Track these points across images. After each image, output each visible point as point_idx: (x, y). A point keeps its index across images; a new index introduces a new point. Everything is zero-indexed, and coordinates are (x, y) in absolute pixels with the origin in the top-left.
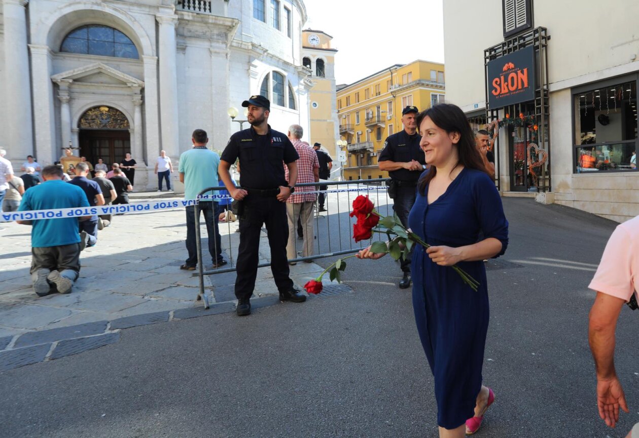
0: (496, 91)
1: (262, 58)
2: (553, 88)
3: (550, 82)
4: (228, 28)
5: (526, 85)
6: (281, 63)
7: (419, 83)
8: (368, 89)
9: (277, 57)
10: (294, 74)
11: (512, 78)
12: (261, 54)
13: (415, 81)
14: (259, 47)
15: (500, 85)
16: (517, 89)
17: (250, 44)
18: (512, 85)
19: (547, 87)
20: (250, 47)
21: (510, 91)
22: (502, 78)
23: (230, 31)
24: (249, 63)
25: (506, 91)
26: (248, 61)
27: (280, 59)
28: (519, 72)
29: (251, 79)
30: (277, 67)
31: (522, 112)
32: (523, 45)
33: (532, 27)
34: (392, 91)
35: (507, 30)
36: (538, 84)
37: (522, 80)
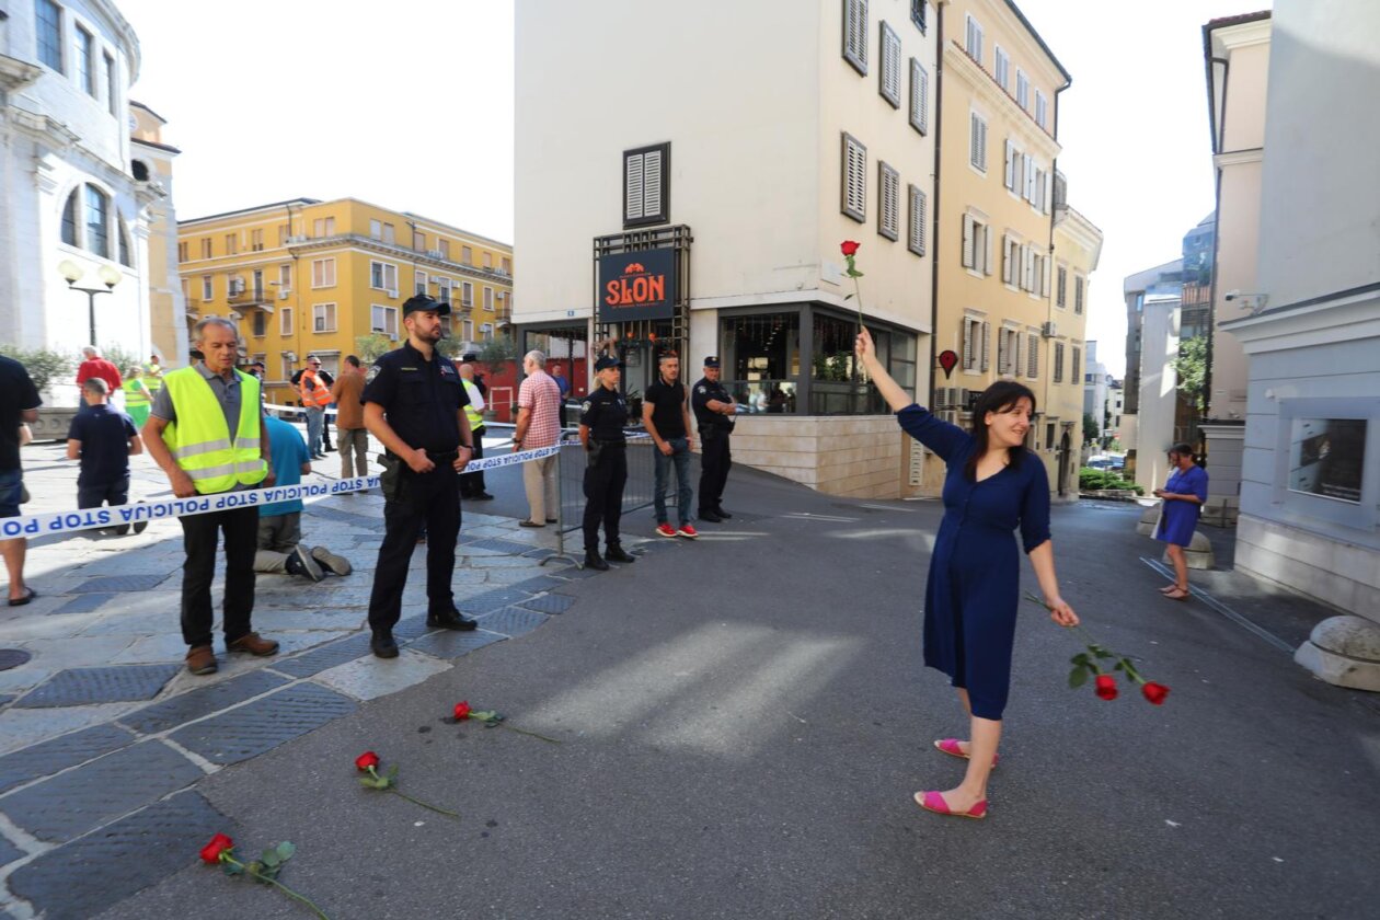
0: (613, 298)
1: (63, 154)
2: (695, 305)
3: (692, 297)
4: (10, 80)
5: (661, 297)
6: (102, 168)
7: (351, 240)
8: (234, 235)
9: (95, 156)
10: (128, 194)
11: (640, 285)
12: (63, 144)
13: (342, 235)
14: (63, 130)
15: (619, 291)
16: (646, 301)
17: (41, 119)
18: (640, 294)
19: (689, 303)
20: (42, 126)
21: (634, 302)
22: (624, 282)
23: (14, 87)
24: (36, 158)
25: (630, 300)
26: (32, 153)
27: (101, 160)
28: (651, 278)
29: (42, 194)
30: (95, 175)
31: (652, 331)
32: (655, 243)
33: (667, 221)
34: (290, 245)
35: (629, 217)
36: (677, 298)
37: (655, 290)
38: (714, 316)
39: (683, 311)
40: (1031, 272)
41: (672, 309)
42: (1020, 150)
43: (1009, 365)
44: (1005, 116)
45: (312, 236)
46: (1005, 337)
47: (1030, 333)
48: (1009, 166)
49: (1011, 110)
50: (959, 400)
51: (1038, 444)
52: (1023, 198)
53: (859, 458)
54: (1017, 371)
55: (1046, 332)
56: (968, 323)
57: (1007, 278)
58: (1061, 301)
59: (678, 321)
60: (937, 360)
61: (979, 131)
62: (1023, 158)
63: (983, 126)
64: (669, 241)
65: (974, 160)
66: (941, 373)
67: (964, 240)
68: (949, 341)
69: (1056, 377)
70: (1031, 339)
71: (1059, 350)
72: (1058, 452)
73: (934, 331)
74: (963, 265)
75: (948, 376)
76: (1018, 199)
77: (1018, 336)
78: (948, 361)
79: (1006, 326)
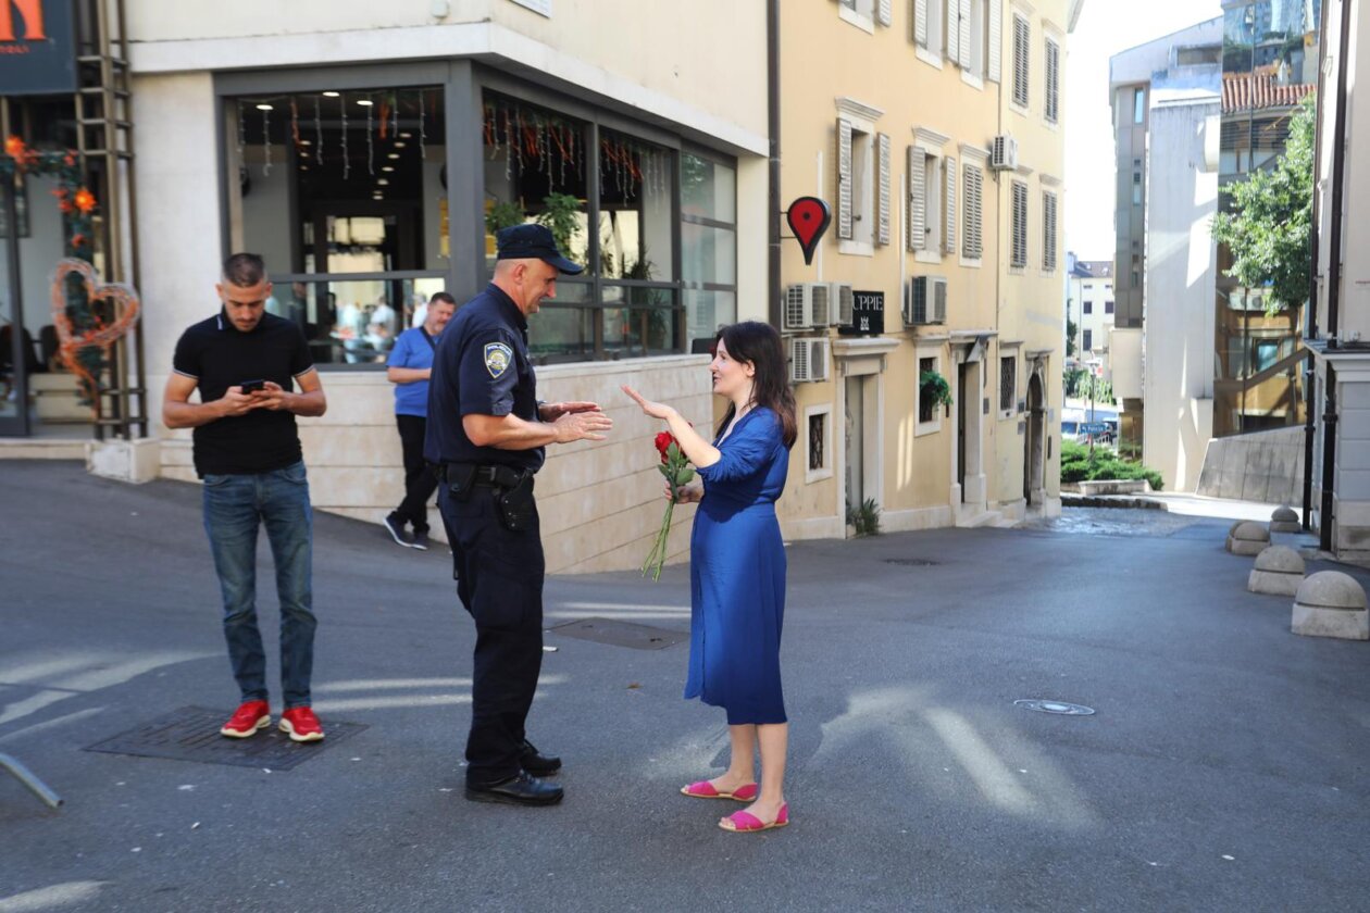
2: (142, 60)
3: (131, 36)
5: (34, 30)
19: (125, 53)
36: (87, 36)
37: (11, 5)
38: (205, 92)
39: (107, 73)
40: (965, 23)
41: (71, 67)
43: (928, 231)
46: (918, 167)
47: (966, 159)
50: (834, 314)
51: (986, 402)
53: (616, 470)
54: (944, 244)
55: (996, 157)
56: (846, 134)
57: (920, 34)
58: (1021, 94)
59: (93, 105)
60: (784, 218)
66: (792, 249)
68: (805, 178)
69: (1015, 257)
70: (968, 173)
71: (1019, 197)
72: (1022, 417)
73: (774, 149)
75: (808, 257)
77: (944, 167)
78: (808, 222)
79: (919, 143)
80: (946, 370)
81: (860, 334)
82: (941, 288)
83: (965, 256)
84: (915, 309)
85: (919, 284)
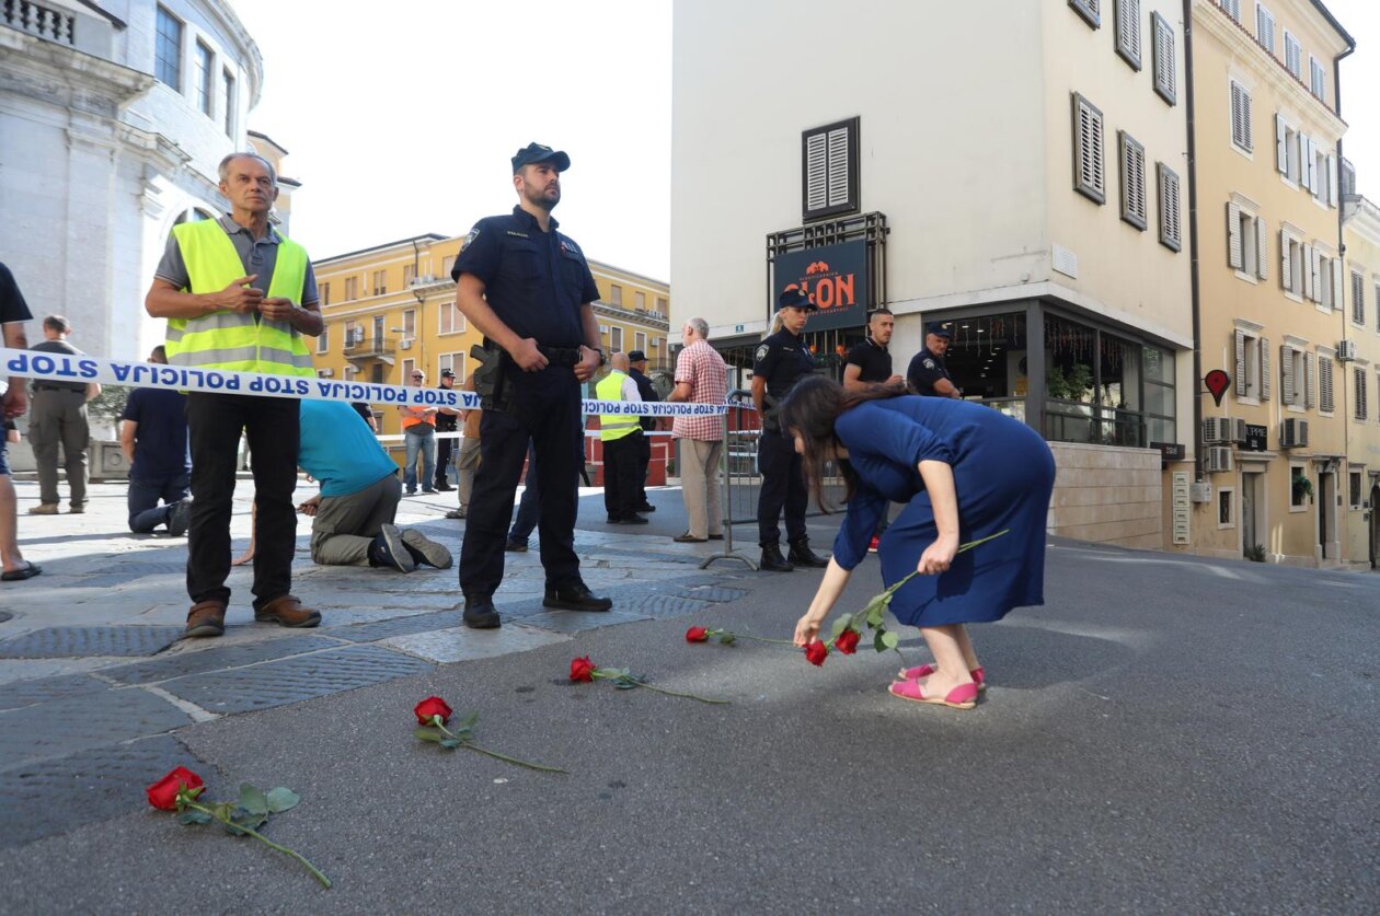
3: (889, 300)
5: (851, 301)
8: (355, 279)
11: (825, 288)
16: (833, 305)
22: (805, 284)
28: (838, 279)
31: (840, 343)
32: (842, 237)
33: (857, 209)
34: (416, 287)
35: (810, 208)
36: (870, 303)
37: (843, 292)
38: (917, 322)
40: (1317, 278)
41: (864, 315)
42: (1294, 128)
43: (1296, 395)
44: (1272, 86)
45: (440, 276)
46: (1288, 358)
47: (1320, 354)
48: (1282, 146)
49: (1280, 79)
50: (1234, 435)
51: (1340, 499)
52: (1301, 185)
54: (1306, 402)
55: (1342, 353)
56: (1240, 338)
57: (1287, 283)
58: (1359, 317)
60: (1203, 382)
61: (1240, 105)
62: (1299, 137)
63: (1246, 97)
64: (858, 233)
65: (1237, 137)
66: (1208, 399)
67: (1229, 234)
68: (1216, 358)
69: (1358, 413)
70: (1322, 362)
71: (1360, 378)
72: (1367, 511)
73: (1197, 345)
74: (1229, 265)
75: (1218, 403)
76: (1296, 187)
77: (1305, 358)
78: (1217, 383)
79: (1288, 344)
80: (1310, 475)
81: (1253, 449)
82: (1304, 426)
83: (1322, 410)
84: (1287, 437)
85: (1290, 423)
